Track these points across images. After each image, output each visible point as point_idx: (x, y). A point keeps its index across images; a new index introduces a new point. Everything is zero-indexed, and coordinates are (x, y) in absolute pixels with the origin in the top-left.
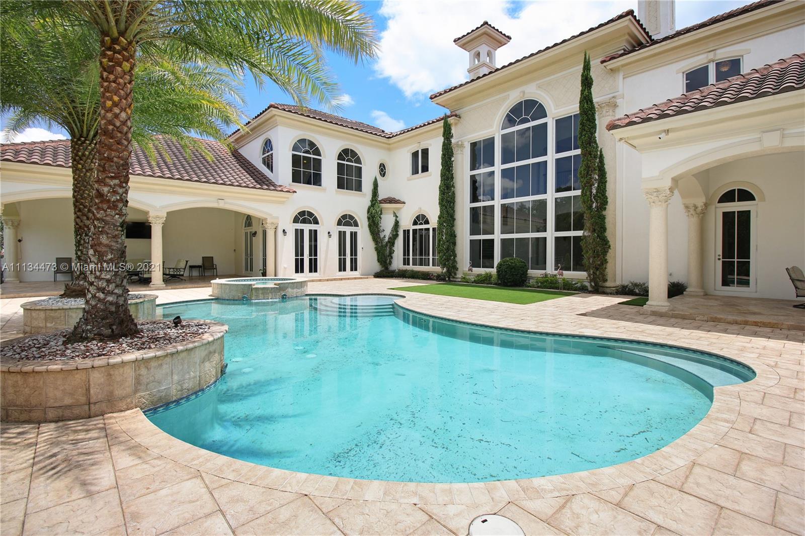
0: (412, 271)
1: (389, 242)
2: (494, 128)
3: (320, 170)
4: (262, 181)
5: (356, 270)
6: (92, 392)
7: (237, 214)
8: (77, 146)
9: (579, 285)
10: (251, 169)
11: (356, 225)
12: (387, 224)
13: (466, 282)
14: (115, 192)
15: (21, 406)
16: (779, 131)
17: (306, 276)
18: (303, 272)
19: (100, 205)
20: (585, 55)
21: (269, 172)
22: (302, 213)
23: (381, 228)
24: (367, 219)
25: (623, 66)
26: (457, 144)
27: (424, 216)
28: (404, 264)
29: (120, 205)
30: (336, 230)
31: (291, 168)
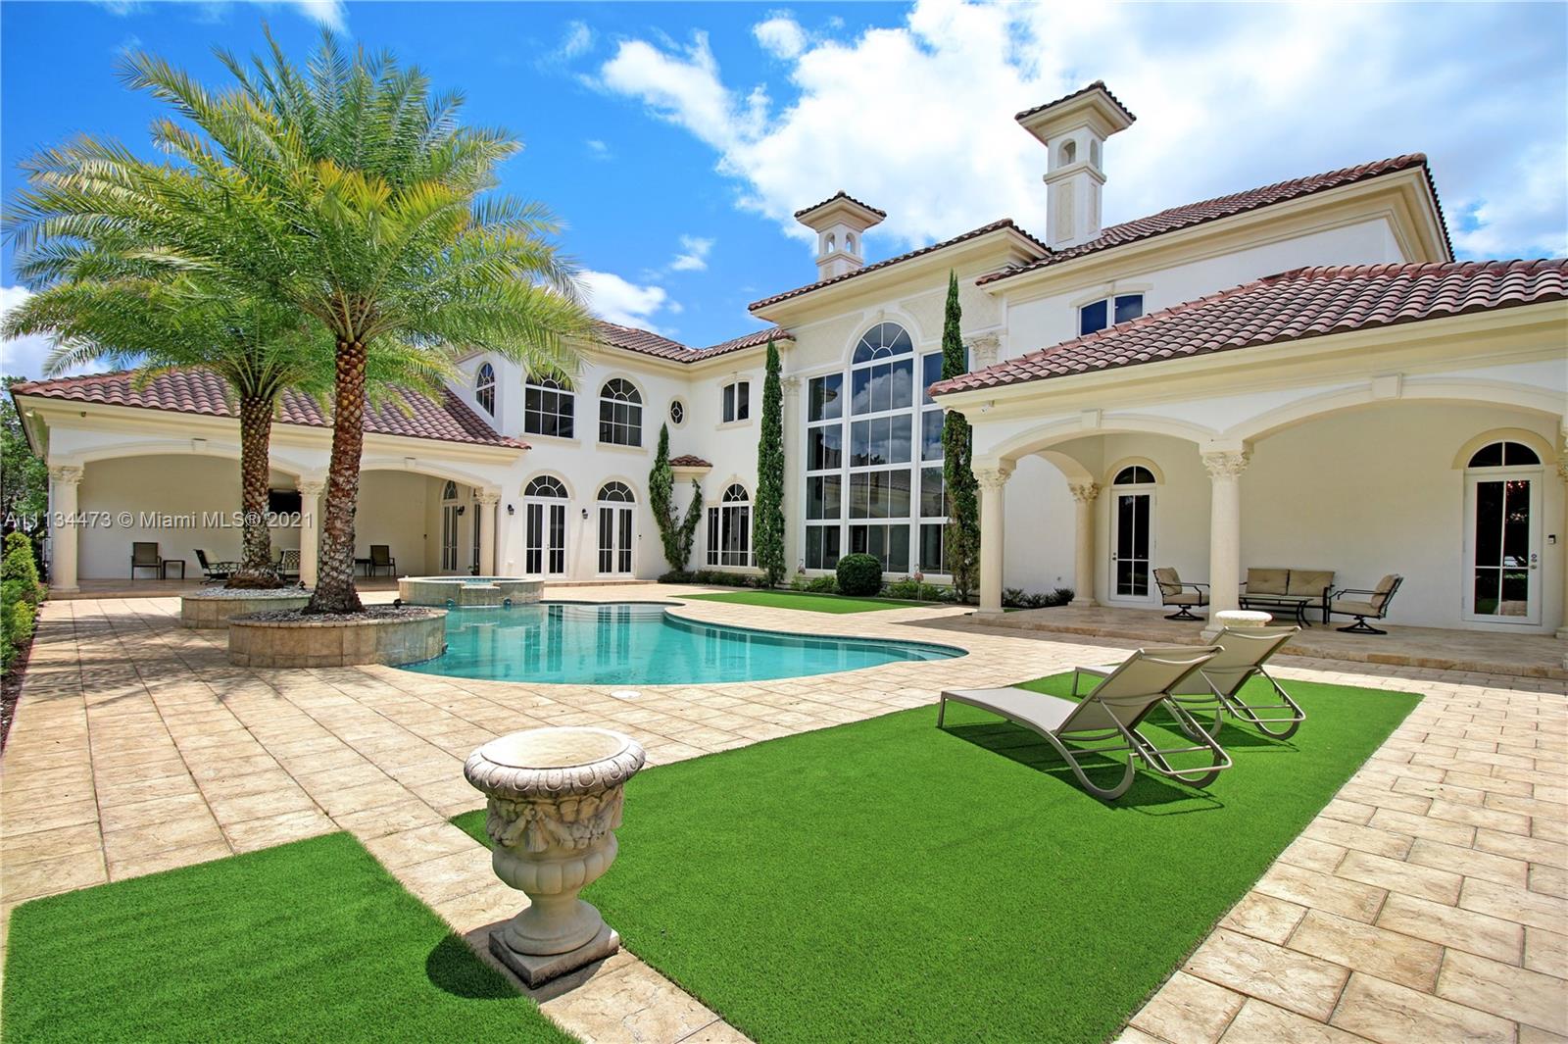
0: (721, 573)
1: (685, 527)
2: (842, 361)
3: (571, 412)
4: (478, 431)
5: (628, 570)
6: (344, 645)
7: (431, 479)
8: (249, 408)
9: (946, 593)
10: (458, 409)
11: (630, 498)
12: (681, 500)
13: (796, 589)
14: (349, 482)
15: (286, 655)
16: (1095, 413)
17: (545, 575)
18: (540, 572)
19: (336, 493)
20: (952, 275)
21: (488, 414)
22: (540, 480)
23: (672, 506)
24: (649, 491)
25: (1007, 290)
26: (788, 380)
27: (740, 488)
28: (709, 563)
29: (353, 493)
30: (595, 507)
31: (524, 410)
